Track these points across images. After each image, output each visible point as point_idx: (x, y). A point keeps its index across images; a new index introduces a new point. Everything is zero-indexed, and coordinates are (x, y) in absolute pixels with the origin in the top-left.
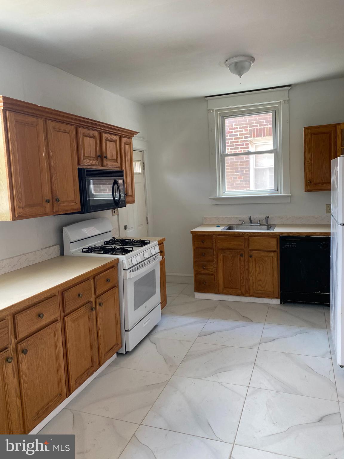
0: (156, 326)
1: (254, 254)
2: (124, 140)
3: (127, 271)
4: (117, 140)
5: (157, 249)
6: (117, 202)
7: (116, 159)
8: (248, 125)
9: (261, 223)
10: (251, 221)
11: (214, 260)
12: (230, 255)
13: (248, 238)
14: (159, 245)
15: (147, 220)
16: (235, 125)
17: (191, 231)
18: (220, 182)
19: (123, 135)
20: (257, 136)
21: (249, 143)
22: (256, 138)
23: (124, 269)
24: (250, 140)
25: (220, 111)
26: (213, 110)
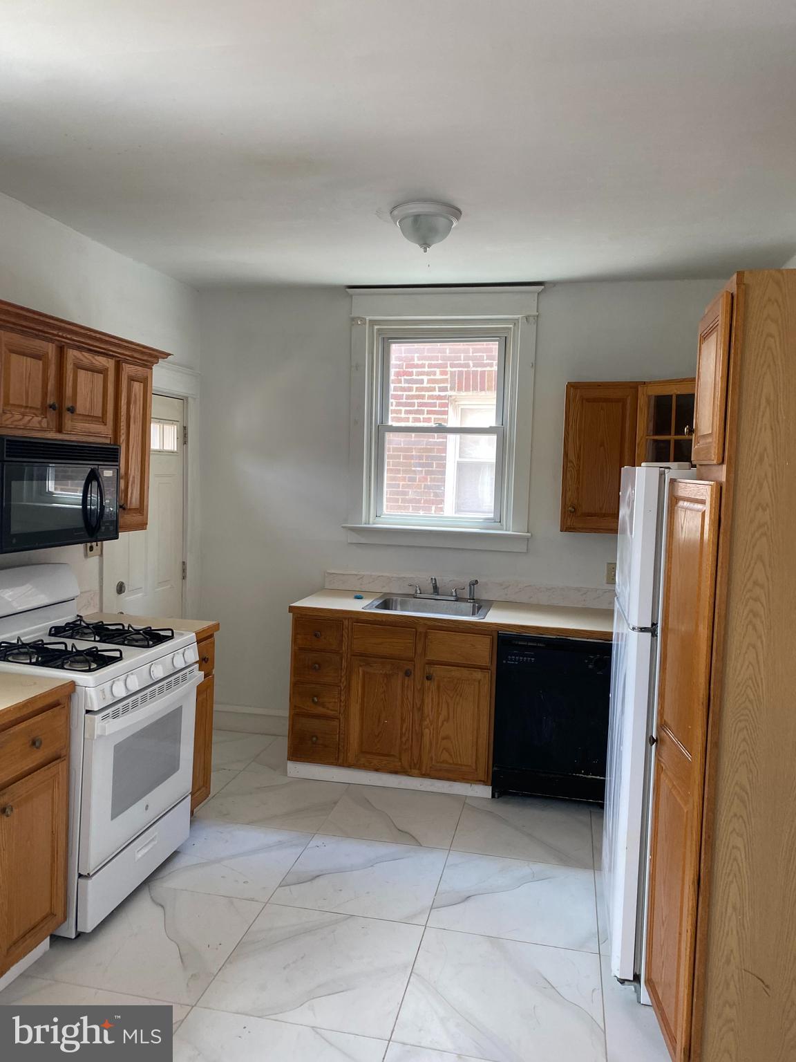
0: (175, 854)
1: (438, 671)
2: (128, 369)
3: (96, 717)
4: (107, 369)
5: (192, 655)
6: (94, 526)
7: (100, 415)
8: (449, 362)
9: (459, 596)
10: (436, 589)
11: (342, 681)
12: (381, 671)
13: (426, 633)
14: (198, 642)
15: (184, 571)
16: (419, 359)
17: (290, 607)
18: (370, 490)
19: (128, 358)
20: (467, 389)
21: (447, 401)
22: (463, 394)
23: (88, 712)
24: (451, 396)
25: (379, 325)
26: (363, 320)
